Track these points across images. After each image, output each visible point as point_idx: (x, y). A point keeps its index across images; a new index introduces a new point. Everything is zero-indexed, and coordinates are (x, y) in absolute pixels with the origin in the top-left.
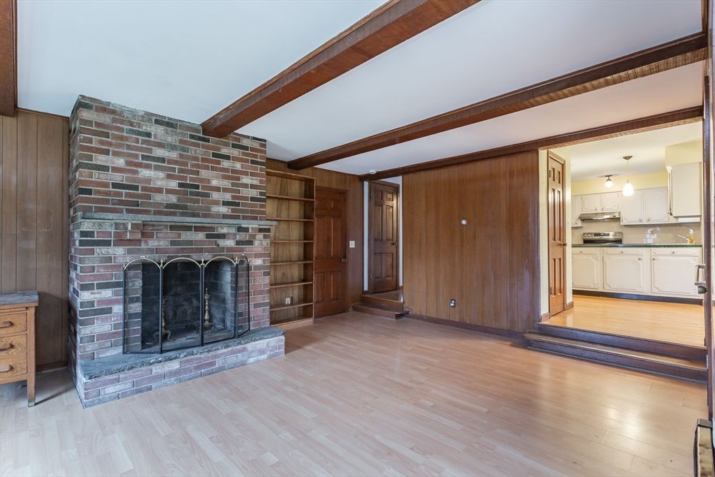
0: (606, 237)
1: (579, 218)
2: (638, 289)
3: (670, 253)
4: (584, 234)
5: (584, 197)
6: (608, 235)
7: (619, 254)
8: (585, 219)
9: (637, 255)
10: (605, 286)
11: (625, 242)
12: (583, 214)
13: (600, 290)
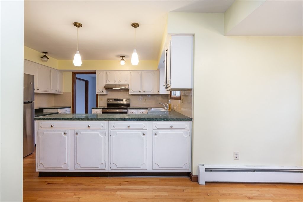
0: (121, 102)
1: (104, 87)
2: (142, 168)
3: (169, 127)
4: (108, 99)
5: (108, 71)
6: (122, 100)
7: (126, 129)
8: (109, 88)
9: (142, 129)
10: (112, 165)
11: (131, 106)
12: (107, 85)
13: (108, 170)
